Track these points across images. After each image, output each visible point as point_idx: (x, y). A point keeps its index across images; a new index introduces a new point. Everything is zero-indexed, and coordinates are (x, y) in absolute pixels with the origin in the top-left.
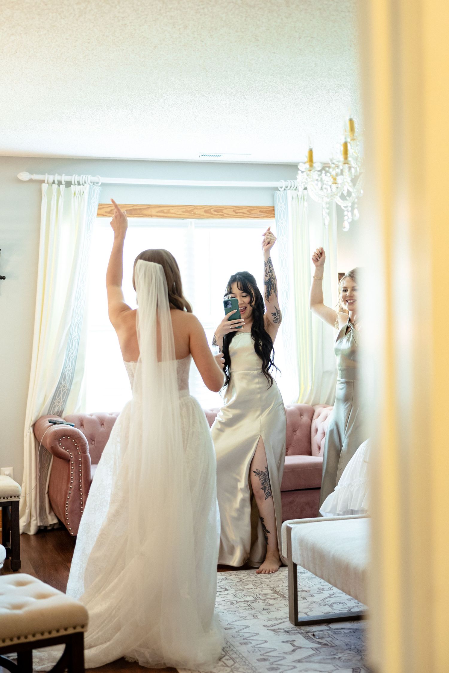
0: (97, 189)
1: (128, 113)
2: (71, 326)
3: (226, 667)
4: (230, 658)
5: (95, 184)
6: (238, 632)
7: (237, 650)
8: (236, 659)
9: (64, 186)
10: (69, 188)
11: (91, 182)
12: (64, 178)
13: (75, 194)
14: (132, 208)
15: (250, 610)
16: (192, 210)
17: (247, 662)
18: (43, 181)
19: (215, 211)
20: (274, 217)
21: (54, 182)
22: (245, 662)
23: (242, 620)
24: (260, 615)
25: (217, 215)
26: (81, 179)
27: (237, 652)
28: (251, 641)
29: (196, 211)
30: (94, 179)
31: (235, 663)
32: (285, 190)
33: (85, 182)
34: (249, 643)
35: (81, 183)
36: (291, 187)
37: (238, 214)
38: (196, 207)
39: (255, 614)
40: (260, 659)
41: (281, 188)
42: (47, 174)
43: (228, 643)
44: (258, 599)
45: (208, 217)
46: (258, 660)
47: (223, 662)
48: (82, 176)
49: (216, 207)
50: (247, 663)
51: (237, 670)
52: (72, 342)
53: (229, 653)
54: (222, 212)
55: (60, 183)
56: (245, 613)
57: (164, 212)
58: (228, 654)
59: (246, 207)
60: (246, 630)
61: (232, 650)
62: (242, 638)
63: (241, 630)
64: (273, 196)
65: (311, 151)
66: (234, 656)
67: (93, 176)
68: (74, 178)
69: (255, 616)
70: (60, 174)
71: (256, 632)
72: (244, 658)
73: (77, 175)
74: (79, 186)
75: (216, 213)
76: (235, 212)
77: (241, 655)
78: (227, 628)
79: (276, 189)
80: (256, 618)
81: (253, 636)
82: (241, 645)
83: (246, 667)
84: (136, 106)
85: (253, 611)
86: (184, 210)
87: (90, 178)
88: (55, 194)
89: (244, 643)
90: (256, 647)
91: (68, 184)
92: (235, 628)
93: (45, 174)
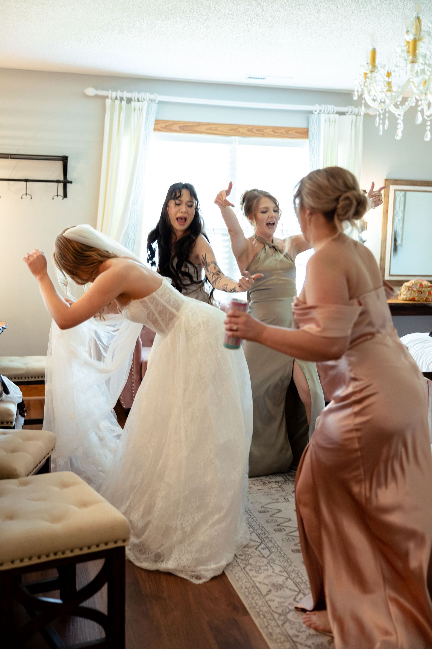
0: (154, 106)
1: (185, 24)
2: (128, 227)
3: (262, 558)
4: (266, 546)
5: (153, 101)
6: (272, 516)
7: (272, 538)
8: (271, 549)
9: (126, 102)
10: (130, 104)
11: (149, 100)
12: (126, 95)
13: (135, 109)
14: (184, 125)
15: (281, 492)
16: (236, 129)
17: (282, 552)
18: (107, 97)
19: (257, 130)
20: (308, 137)
21: (116, 98)
22: (280, 552)
23: (274, 503)
24: (290, 498)
25: (258, 134)
26: (141, 96)
27: (272, 540)
28: (285, 528)
29: (241, 130)
30: (153, 97)
31: (271, 553)
32: (319, 113)
33: (144, 100)
34: (282, 530)
35: (140, 100)
36: (324, 111)
37: (277, 134)
38: (240, 126)
39: (286, 496)
40: (295, 550)
41: (316, 111)
42: (110, 91)
43: (263, 529)
44: (287, 480)
45: (250, 136)
46: (293, 551)
47: (260, 551)
48: (141, 93)
49: (258, 126)
50: (283, 554)
51: (273, 562)
52: (129, 242)
53: (264, 541)
54: (263, 132)
55: (122, 99)
56: (277, 496)
57: (212, 130)
58: (264, 543)
59: (284, 128)
60: (279, 515)
61: (267, 537)
62: (276, 524)
63: (274, 514)
64: (308, 120)
65: (374, 51)
66: (270, 545)
67: (151, 93)
68: (134, 95)
69: (286, 499)
70: (122, 91)
71: (289, 518)
72: (279, 548)
73: (137, 93)
74: (139, 103)
75: (257, 132)
76: (274, 132)
77: (276, 544)
78: (261, 511)
79: (311, 112)
80: (287, 502)
81: (286, 522)
82: (276, 531)
83: (281, 559)
84: (193, 15)
85: (284, 493)
86: (230, 128)
87: (148, 96)
88: (117, 108)
89: (278, 530)
90: (290, 535)
91: (129, 101)
92: (268, 512)
93: (108, 90)
